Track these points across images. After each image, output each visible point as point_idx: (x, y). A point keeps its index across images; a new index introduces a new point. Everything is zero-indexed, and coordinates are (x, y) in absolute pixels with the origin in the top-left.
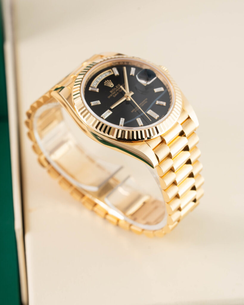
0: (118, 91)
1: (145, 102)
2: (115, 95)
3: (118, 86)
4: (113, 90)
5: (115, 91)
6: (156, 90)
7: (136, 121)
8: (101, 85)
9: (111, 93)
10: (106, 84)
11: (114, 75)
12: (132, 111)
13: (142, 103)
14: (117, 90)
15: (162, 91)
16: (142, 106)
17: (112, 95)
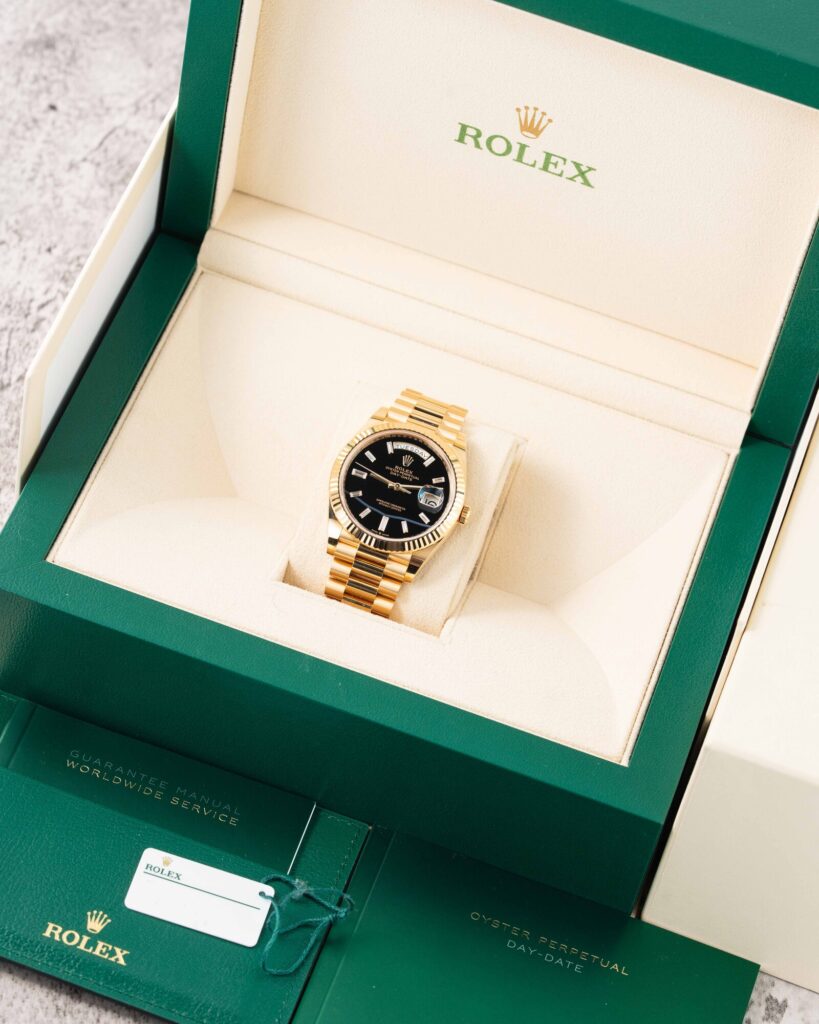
0: (401, 474)
1: (399, 508)
2: (394, 472)
3: (409, 472)
4: (400, 469)
5: (400, 471)
6: (422, 515)
7: (365, 508)
8: (400, 453)
9: (394, 467)
10: (405, 458)
11: (424, 461)
13: (397, 506)
15: (423, 523)
16: (392, 508)
17: (393, 469)
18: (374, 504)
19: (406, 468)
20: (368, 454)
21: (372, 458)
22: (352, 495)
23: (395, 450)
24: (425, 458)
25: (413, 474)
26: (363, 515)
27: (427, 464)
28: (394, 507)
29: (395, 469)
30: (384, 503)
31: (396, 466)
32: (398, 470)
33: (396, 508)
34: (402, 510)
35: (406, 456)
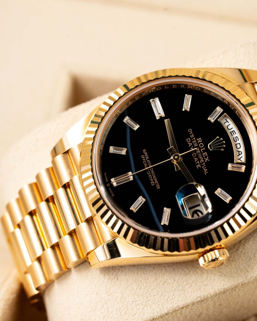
1: (154, 181)
2: (191, 142)
3: (206, 157)
4: (201, 145)
5: (198, 146)
6: (167, 211)
9: (197, 137)
10: (218, 139)
11: (232, 162)
12: (147, 151)
14: (198, 151)
16: (149, 173)
17: (193, 138)
18: (136, 151)
21: (187, 105)
22: (127, 119)
23: (217, 123)
25: (207, 163)
28: (151, 174)
29: (196, 140)
30: (146, 161)
31: (200, 138)
32: (198, 144)
33: (153, 177)
34: (155, 185)
35: (222, 139)
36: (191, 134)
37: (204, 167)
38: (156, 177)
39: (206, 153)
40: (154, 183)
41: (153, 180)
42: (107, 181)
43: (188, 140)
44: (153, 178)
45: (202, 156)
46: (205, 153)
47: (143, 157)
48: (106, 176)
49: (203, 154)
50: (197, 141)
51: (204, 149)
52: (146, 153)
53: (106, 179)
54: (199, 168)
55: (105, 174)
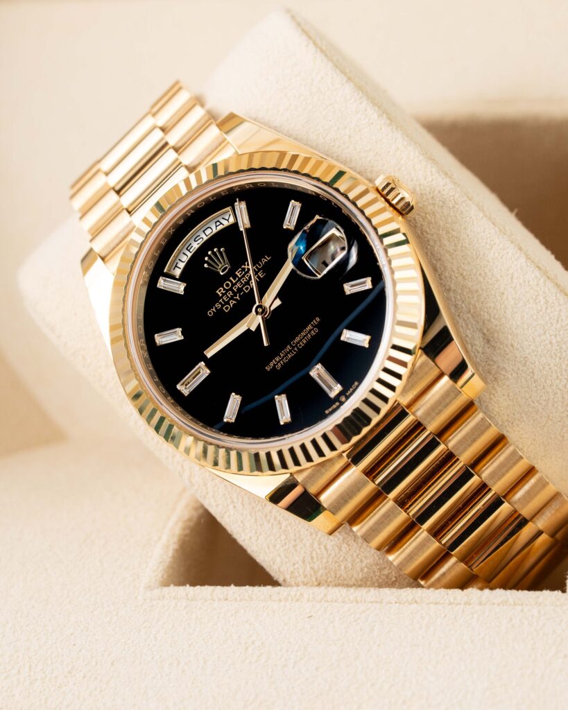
0: (240, 290)
1: (310, 331)
2: (228, 303)
3: (244, 269)
4: (227, 285)
5: (231, 289)
6: (349, 288)
7: (272, 404)
9: (218, 298)
10: (209, 264)
11: (236, 225)
12: (267, 364)
13: (303, 334)
14: (239, 285)
15: (367, 292)
16: (300, 346)
17: (220, 303)
18: (274, 383)
19: (231, 273)
20: (163, 339)
21: (174, 336)
22: (230, 418)
23: (183, 277)
24: (232, 220)
26: (285, 416)
27: (244, 222)
28: (301, 340)
29: (222, 297)
30: (283, 358)
31: (217, 292)
32: (227, 291)
33: (305, 336)
34: (316, 326)
35: (206, 259)
36: (216, 308)
37: (260, 265)
38: (302, 331)
39: (236, 273)
40: (313, 329)
41: (309, 333)
42: (337, 404)
43: (227, 308)
44: (307, 335)
45: (243, 276)
46: (238, 274)
47: (279, 367)
48: (330, 410)
49: (240, 276)
50: (223, 294)
51: (231, 278)
52: (272, 364)
53: (334, 406)
54: (264, 272)
55: (327, 412)
